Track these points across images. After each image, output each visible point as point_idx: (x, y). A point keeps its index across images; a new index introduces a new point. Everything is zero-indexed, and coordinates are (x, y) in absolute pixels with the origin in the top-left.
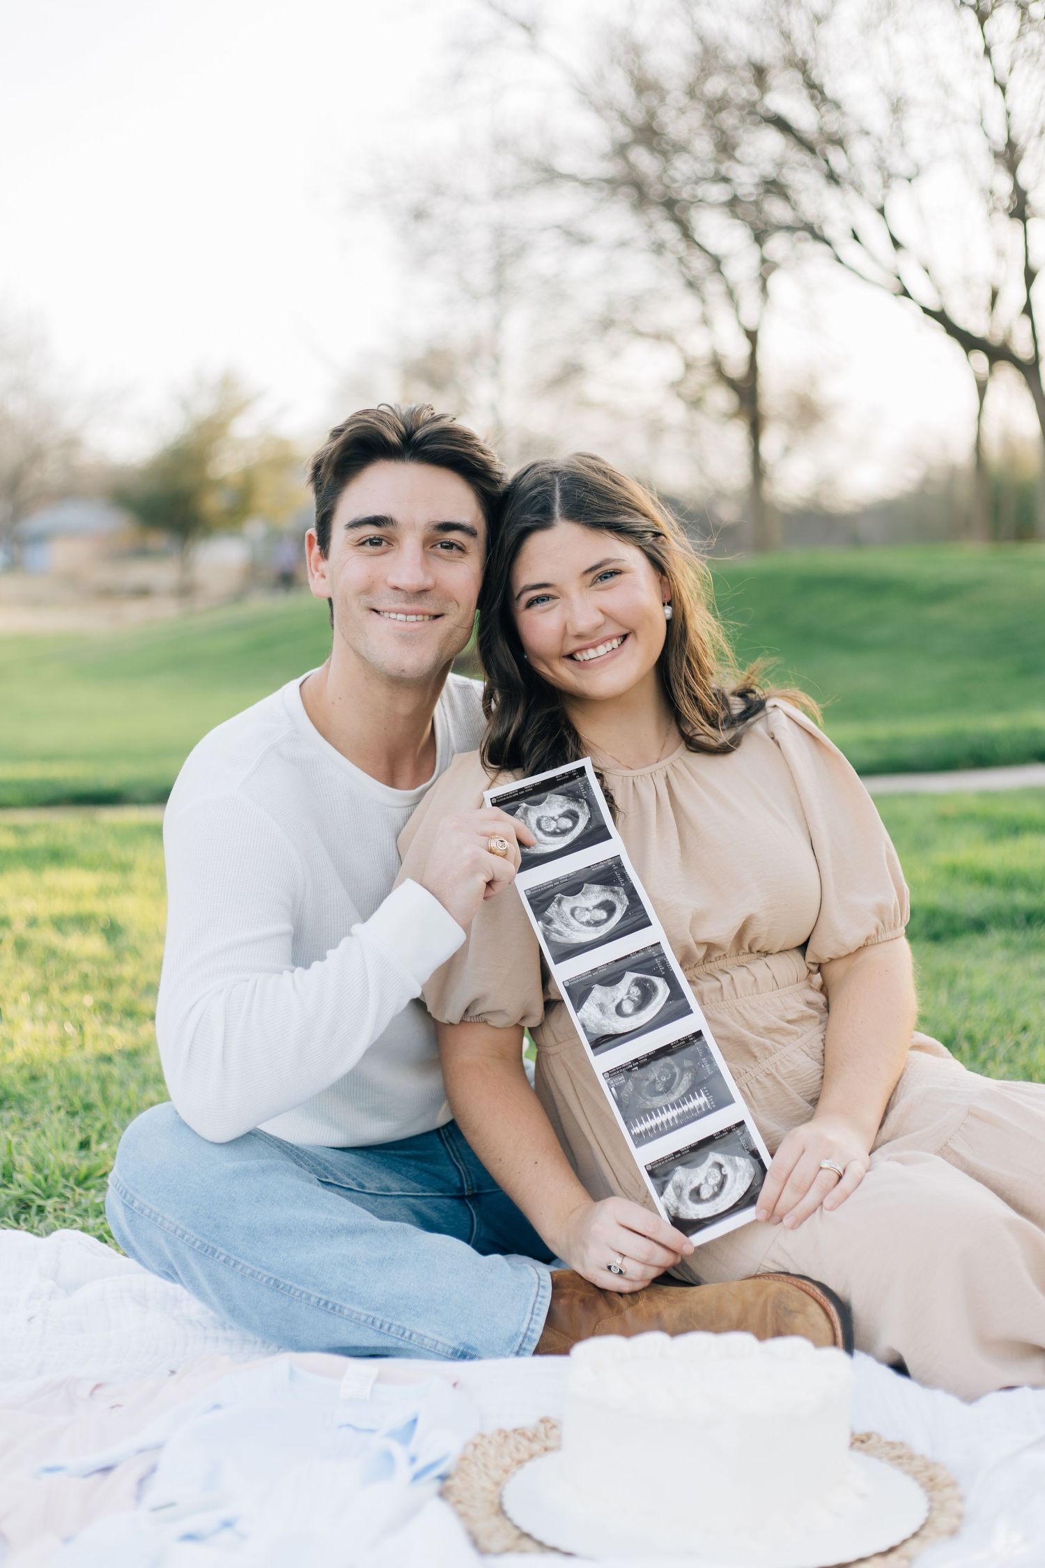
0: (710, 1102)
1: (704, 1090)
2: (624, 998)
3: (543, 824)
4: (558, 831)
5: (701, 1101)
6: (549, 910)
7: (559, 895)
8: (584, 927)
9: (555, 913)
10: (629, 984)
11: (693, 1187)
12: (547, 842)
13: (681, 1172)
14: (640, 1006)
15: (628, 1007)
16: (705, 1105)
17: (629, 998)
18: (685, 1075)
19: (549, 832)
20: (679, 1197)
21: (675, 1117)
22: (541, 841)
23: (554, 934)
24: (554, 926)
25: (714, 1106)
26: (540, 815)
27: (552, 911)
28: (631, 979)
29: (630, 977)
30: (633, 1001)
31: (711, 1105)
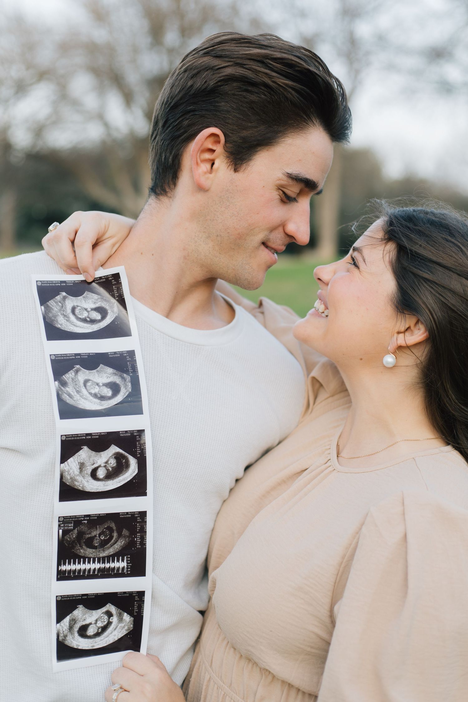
0: (127, 568)
1: (127, 558)
2: (102, 465)
3: (77, 311)
4: (88, 319)
5: (121, 564)
6: (67, 375)
7: (78, 366)
8: (91, 398)
9: (70, 379)
10: (111, 455)
11: (84, 623)
12: (77, 325)
13: (80, 609)
14: (110, 476)
15: (101, 473)
16: (123, 568)
17: (105, 466)
18: (119, 541)
19: (80, 318)
20: (71, 628)
21: (97, 569)
22: (73, 322)
23: (65, 395)
24: (67, 389)
25: (129, 572)
26: (75, 304)
27: (69, 376)
28: (114, 452)
29: (114, 449)
30: (108, 470)
31: (127, 571)
